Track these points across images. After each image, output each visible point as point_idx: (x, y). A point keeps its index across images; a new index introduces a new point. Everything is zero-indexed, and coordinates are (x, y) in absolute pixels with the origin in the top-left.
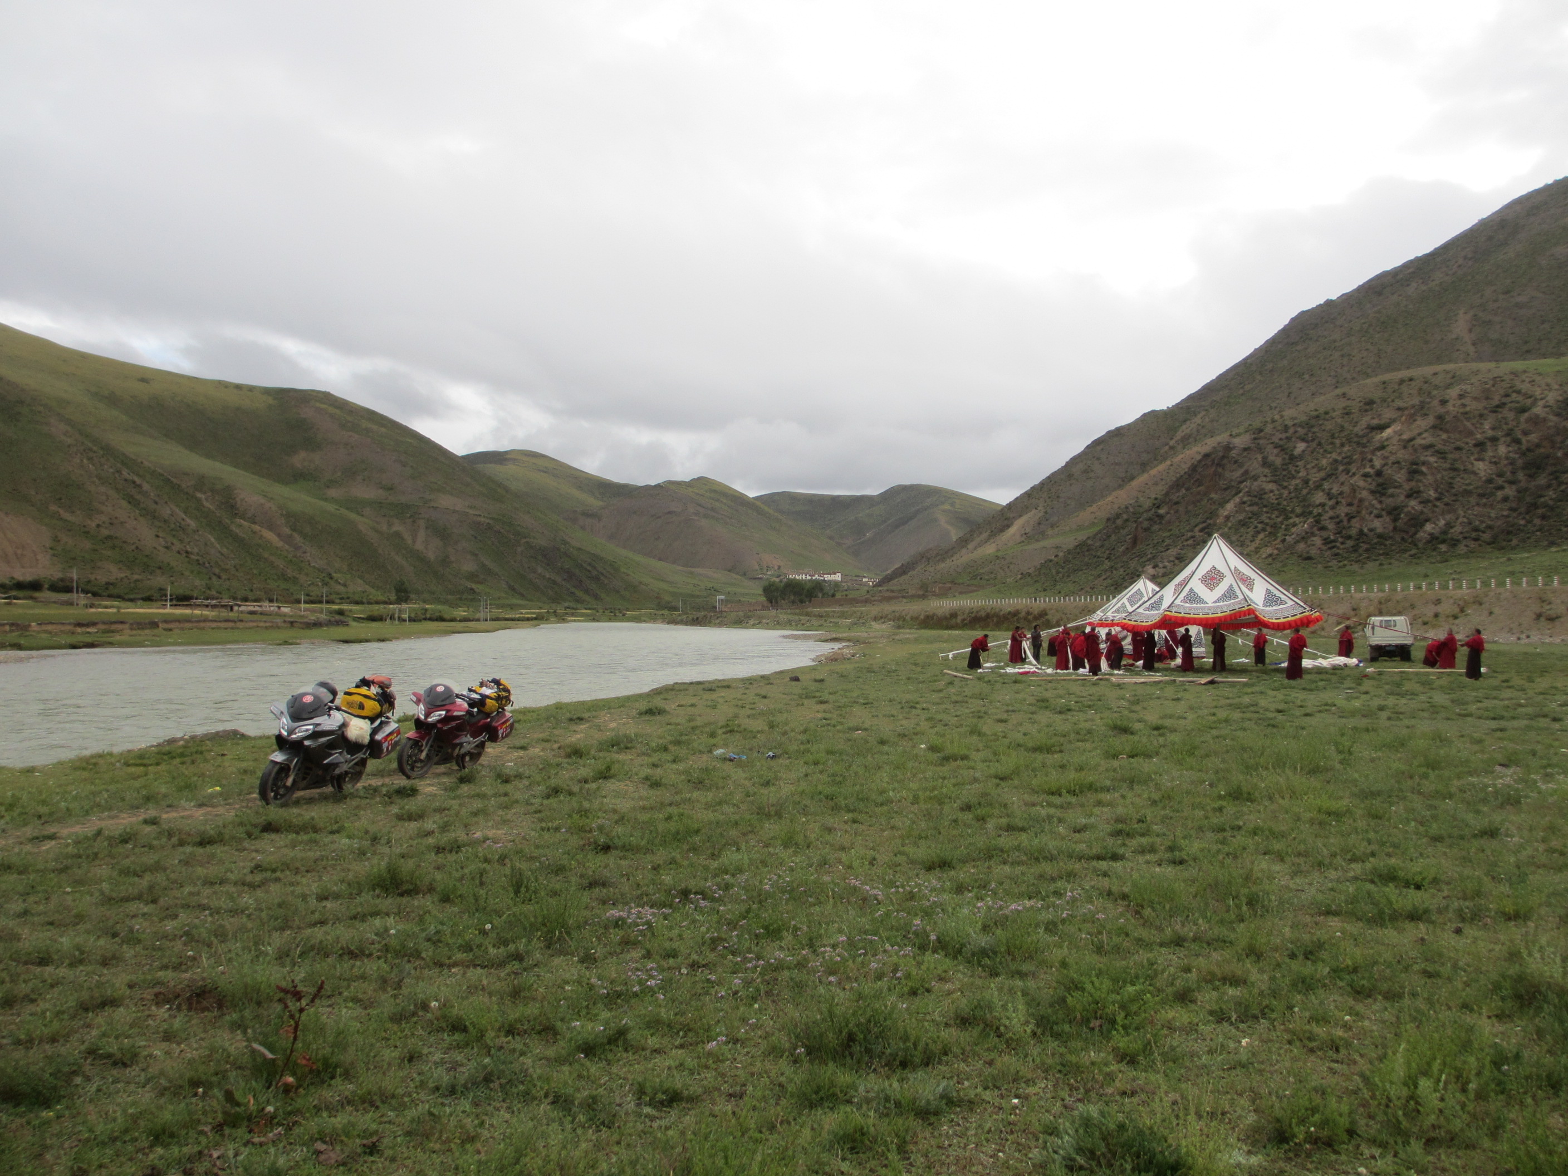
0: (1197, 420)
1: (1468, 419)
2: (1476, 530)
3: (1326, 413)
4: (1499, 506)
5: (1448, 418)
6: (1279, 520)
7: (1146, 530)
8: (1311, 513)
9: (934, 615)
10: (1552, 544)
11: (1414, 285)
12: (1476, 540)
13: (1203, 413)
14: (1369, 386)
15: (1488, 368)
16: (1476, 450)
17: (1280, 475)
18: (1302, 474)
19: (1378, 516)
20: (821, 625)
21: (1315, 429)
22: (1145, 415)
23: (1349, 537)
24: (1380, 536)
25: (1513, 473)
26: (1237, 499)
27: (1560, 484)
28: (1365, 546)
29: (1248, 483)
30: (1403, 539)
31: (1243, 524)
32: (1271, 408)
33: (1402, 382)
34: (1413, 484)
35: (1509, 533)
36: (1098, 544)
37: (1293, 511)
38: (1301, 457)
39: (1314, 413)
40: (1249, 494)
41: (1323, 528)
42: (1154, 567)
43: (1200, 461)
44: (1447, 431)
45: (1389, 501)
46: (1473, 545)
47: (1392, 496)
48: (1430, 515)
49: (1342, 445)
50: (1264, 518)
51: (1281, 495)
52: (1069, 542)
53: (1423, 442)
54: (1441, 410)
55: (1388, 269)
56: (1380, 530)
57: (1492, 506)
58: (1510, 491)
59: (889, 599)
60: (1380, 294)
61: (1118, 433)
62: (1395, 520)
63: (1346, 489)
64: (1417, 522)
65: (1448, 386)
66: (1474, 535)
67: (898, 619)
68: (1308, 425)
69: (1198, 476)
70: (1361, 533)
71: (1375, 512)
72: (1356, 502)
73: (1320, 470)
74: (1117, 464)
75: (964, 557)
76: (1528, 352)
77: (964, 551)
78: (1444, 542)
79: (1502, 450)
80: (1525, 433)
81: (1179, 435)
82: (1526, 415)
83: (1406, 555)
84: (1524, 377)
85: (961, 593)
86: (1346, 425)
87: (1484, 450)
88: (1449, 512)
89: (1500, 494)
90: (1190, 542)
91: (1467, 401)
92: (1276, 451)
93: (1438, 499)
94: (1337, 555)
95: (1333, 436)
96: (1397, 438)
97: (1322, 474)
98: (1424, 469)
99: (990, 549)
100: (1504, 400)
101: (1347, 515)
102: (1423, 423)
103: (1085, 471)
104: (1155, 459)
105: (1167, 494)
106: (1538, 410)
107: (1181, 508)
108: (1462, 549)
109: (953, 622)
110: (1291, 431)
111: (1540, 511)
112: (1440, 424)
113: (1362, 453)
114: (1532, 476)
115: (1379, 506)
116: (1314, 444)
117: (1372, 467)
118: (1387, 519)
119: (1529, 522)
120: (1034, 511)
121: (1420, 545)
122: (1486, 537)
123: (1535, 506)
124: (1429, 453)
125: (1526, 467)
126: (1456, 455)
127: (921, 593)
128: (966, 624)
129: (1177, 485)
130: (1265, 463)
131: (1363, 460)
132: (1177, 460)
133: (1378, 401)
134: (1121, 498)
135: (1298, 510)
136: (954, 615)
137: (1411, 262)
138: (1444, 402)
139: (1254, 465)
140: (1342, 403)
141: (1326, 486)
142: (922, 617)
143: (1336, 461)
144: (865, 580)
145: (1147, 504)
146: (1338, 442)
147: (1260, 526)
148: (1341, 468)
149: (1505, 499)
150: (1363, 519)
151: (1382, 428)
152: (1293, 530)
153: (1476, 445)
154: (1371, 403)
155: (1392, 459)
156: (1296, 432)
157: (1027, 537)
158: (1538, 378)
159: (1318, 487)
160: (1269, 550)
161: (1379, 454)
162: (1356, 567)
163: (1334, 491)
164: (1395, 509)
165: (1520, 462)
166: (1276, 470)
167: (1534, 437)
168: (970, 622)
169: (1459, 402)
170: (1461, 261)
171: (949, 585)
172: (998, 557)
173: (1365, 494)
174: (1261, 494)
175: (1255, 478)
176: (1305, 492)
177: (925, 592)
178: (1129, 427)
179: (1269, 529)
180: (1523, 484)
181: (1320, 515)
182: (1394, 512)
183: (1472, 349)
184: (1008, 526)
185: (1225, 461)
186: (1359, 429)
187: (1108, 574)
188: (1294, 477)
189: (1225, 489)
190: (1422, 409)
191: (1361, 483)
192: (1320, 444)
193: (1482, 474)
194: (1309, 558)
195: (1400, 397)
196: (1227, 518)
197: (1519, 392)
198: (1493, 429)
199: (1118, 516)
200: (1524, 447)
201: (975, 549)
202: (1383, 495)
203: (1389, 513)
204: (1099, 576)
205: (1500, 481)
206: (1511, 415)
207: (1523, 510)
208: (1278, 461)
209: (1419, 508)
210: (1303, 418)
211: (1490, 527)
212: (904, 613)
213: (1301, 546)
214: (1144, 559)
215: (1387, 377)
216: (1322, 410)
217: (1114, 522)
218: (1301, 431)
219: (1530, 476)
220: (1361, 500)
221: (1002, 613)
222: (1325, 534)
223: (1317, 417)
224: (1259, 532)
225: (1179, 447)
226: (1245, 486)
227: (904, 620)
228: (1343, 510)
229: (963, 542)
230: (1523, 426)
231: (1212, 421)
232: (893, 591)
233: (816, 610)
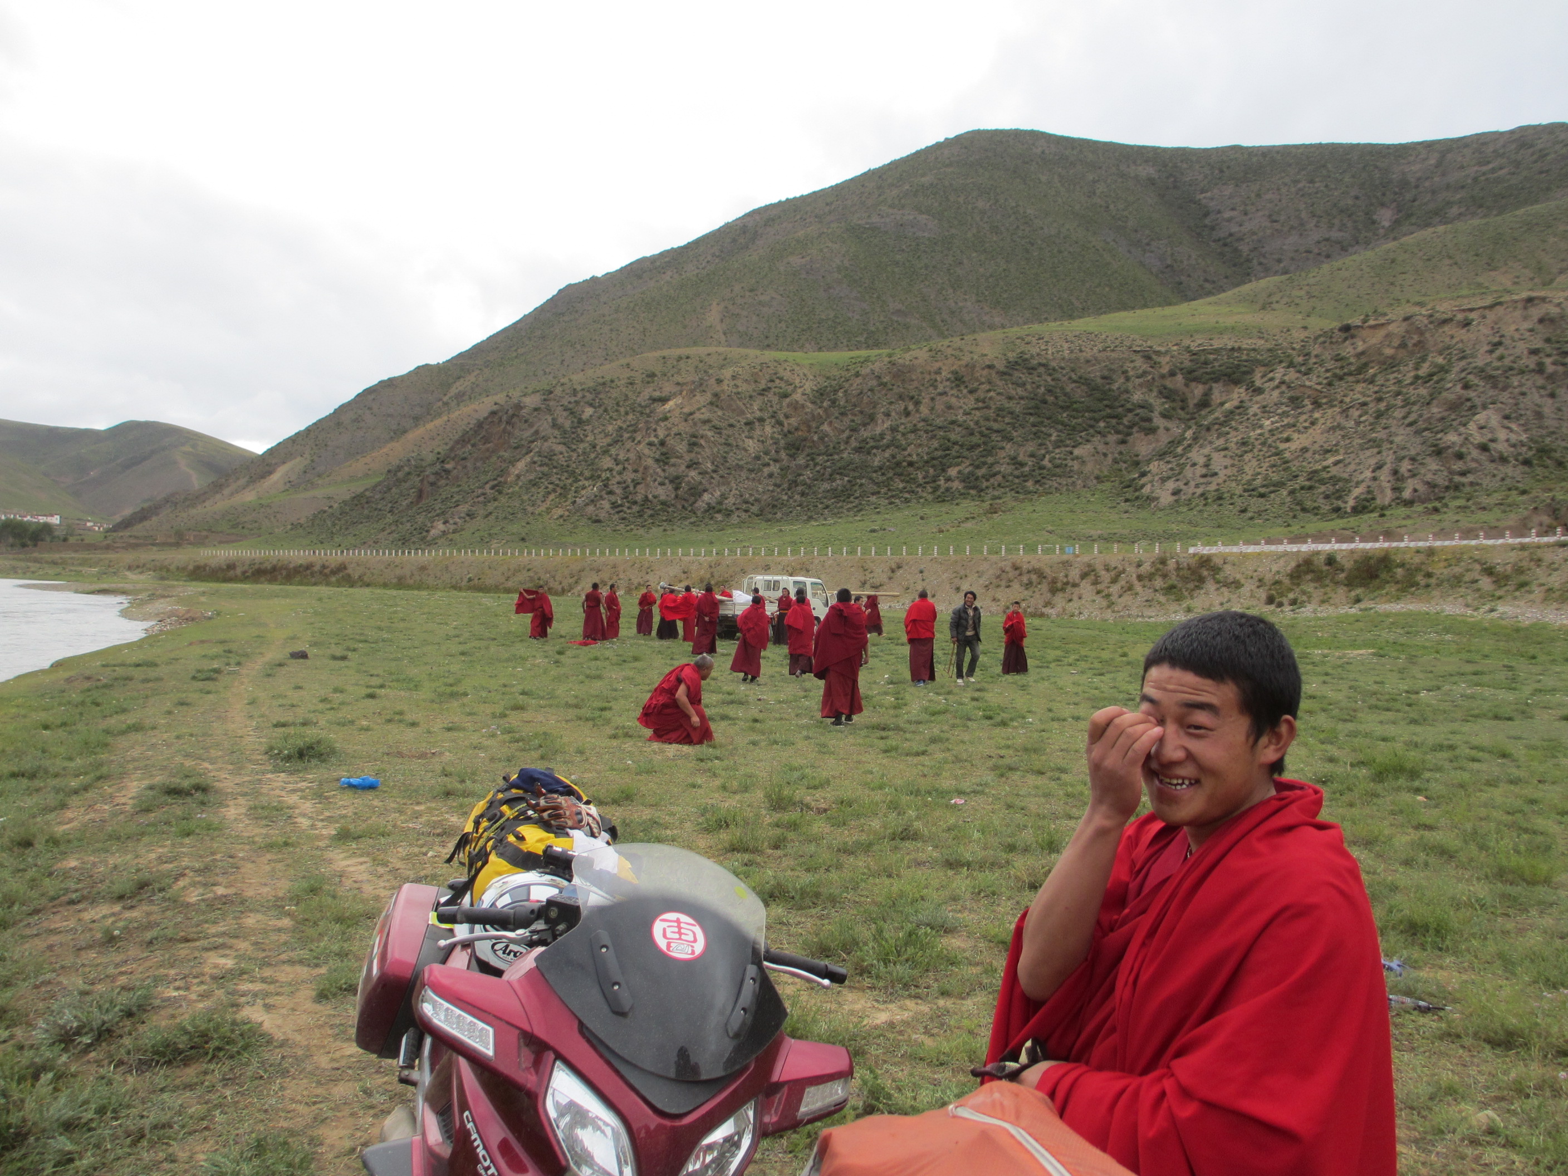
0: (472, 378)
1: (740, 399)
2: (747, 502)
3: (612, 381)
4: (765, 481)
5: (723, 397)
6: (570, 481)
7: (432, 484)
8: (599, 477)
9: (206, 565)
10: (811, 518)
11: (669, 273)
12: (746, 511)
13: (477, 372)
14: (650, 359)
15: (754, 354)
16: (746, 428)
17: (570, 437)
18: (590, 438)
19: (662, 484)
20: (59, 574)
21: (602, 396)
22: (418, 368)
23: (635, 503)
24: (663, 503)
25: (777, 452)
26: (528, 458)
27: (816, 465)
28: (650, 512)
29: (539, 443)
30: (683, 507)
31: (534, 484)
32: (545, 373)
33: (680, 359)
34: (693, 455)
35: (774, 506)
36: (378, 496)
37: (581, 474)
38: (588, 422)
39: (601, 380)
40: (539, 454)
41: (611, 493)
42: (445, 523)
43: (486, 418)
44: (722, 409)
45: (671, 471)
46: (744, 515)
47: (674, 465)
48: (708, 486)
49: (627, 413)
50: (554, 479)
51: (570, 457)
52: (343, 492)
53: (702, 417)
54: (718, 389)
55: (648, 255)
56: (663, 498)
57: (760, 482)
58: (774, 468)
59: (135, 546)
60: (640, 277)
61: (390, 384)
62: (677, 489)
63: (632, 456)
64: (696, 492)
65: (722, 367)
66: (744, 506)
67: (161, 569)
68: (595, 391)
69: (484, 433)
70: (646, 499)
71: (659, 479)
72: (641, 469)
73: (607, 435)
74: (389, 415)
75: (219, 504)
76: (768, 346)
77: (218, 496)
78: (719, 511)
79: (768, 429)
80: (787, 417)
81: (453, 391)
82: (788, 400)
83: (687, 523)
84: (785, 365)
85: (221, 542)
86: (630, 394)
87: (752, 429)
88: (724, 484)
89: (766, 471)
90: (481, 499)
91: (739, 382)
92: (565, 414)
93: (714, 471)
94: (624, 519)
95: (618, 404)
96: (678, 411)
97: (609, 440)
98: (702, 442)
99: (249, 496)
100: (770, 385)
101: (633, 481)
102: (702, 399)
103: (356, 420)
104: (428, 414)
105: (452, 449)
106: (797, 396)
107: (469, 464)
108: (734, 519)
109: (231, 573)
110: (580, 395)
111: (800, 488)
112: (716, 401)
113: (647, 422)
114: (793, 456)
115: (662, 474)
116: (601, 410)
117: (656, 436)
118: (670, 487)
119: (790, 497)
120: (299, 459)
121: (699, 513)
122: (755, 509)
123: (794, 483)
124: (707, 427)
125: (789, 446)
126: (730, 431)
127: (172, 540)
128: (247, 578)
129: (464, 440)
130: (555, 425)
131: (648, 429)
132: (455, 415)
133: (659, 374)
134: (396, 451)
135: (587, 473)
136: (231, 566)
137: (667, 251)
138: (719, 381)
139: (544, 425)
140: (627, 373)
141: (613, 451)
142: (191, 567)
143: (621, 428)
144: (89, 524)
145: (431, 458)
146: (622, 410)
147: (551, 487)
148: (626, 435)
149: (771, 475)
150: (647, 486)
151: (664, 400)
152: (583, 492)
153: (746, 424)
154: (653, 375)
155: (675, 430)
156: (584, 397)
157: (292, 485)
158: (797, 368)
159: (606, 452)
160: (560, 512)
161: (662, 424)
162: (641, 531)
163: (621, 457)
164: (677, 478)
165: (782, 443)
166: (565, 432)
167: (794, 421)
168: (253, 574)
169: (732, 383)
170: (709, 258)
171: (204, 533)
172: (262, 506)
173: (650, 462)
174: (551, 456)
175: (545, 439)
176: (593, 456)
177: (179, 540)
178: (402, 378)
179: (559, 490)
180: (785, 463)
181: (608, 479)
182: (676, 481)
183: (723, 338)
184: (270, 473)
185: (515, 420)
186: (643, 398)
187: (393, 528)
188: (582, 441)
189: (516, 448)
190: (701, 386)
191: (646, 451)
192: (606, 410)
193: (751, 450)
194: (598, 521)
195: (679, 372)
196: (518, 477)
197: (781, 379)
198: (761, 410)
199: (399, 468)
200: (786, 429)
201: (232, 494)
202: (666, 463)
203: (671, 482)
204: (383, 530)
205: (767, 459)
206: (775, 399)
207: (785, 486)
208: (567, 424)
209: (698, 478)
210: (591, 384)
211: (757, 500)
212: (166, 563)
213: (591, 508)
214: (433, 514)
215: (666, 352)
216: (608, 378)
217: (396, 475)
218: (589, 397)
219: (791, 456)
220: (646, 468)
221: (292, 566)
222: (613, 498)
223: (604, 384)
224: (549, 493)
225: (453, 404)
226: (536, 446)
227: (168, 570)
228: (629, 476)
229: (217, 487)
230: (785, 410)
231: (486, 381)
232: (136, 537)
233: (46, 556)
